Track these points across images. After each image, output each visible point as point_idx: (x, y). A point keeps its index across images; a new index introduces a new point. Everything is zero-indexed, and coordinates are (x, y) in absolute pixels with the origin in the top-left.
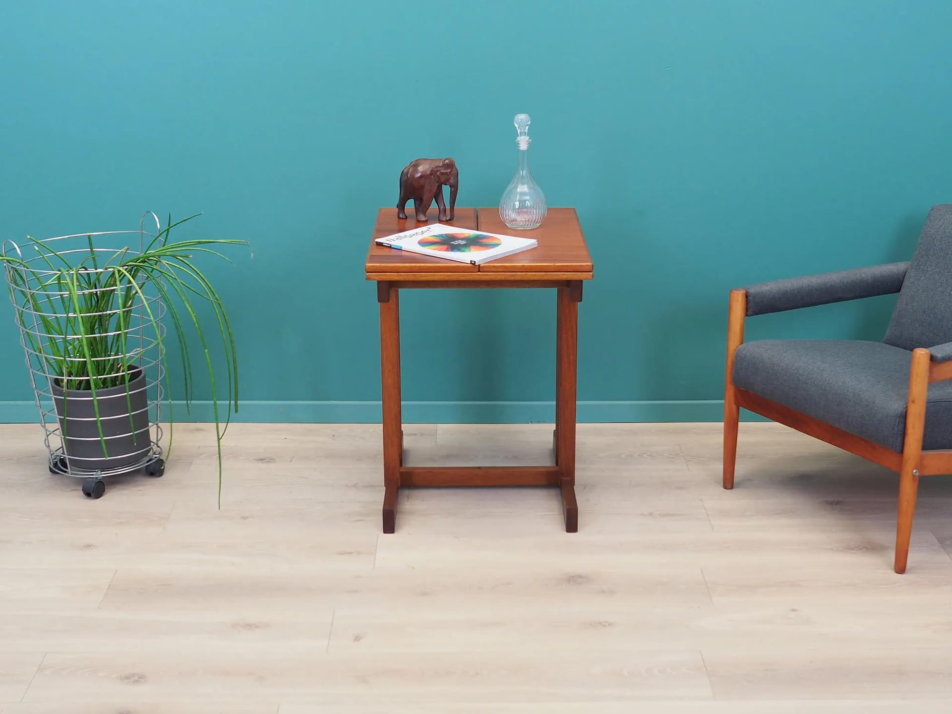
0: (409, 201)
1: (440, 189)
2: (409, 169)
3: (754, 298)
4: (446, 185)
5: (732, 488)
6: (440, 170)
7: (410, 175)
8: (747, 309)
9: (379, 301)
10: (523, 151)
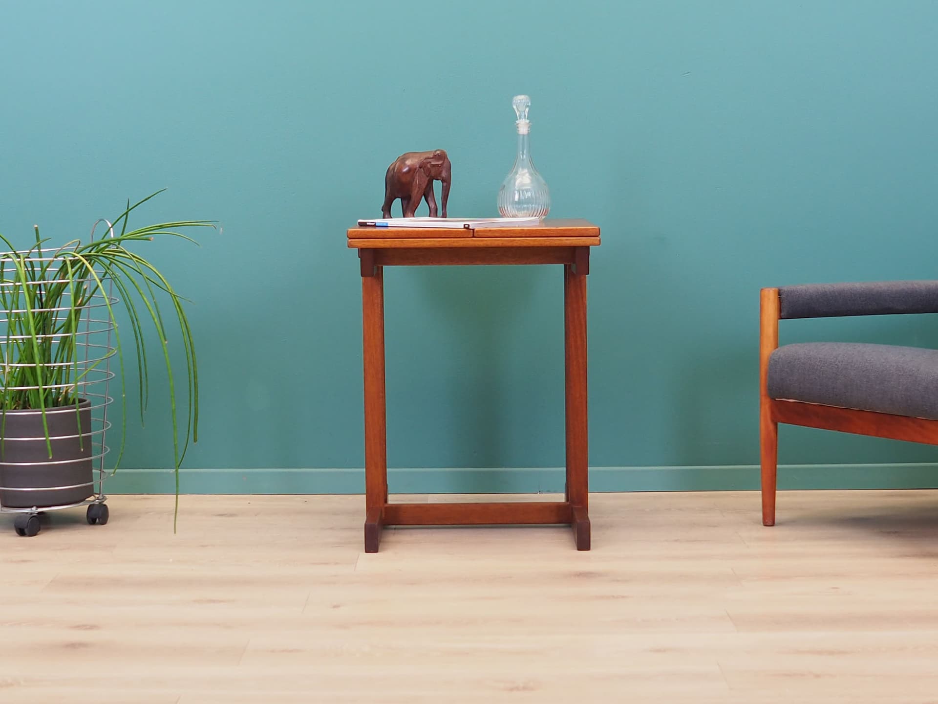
0: (395, 200)
1: (430, 184)
2: (396, 165)
3: (788, 296)
4: (438, 180)
5: (773, 524)
6: (430, 162)
7: (397, 170)
8: (780, 310)
9: (362, 276)
10: (524, 135)
